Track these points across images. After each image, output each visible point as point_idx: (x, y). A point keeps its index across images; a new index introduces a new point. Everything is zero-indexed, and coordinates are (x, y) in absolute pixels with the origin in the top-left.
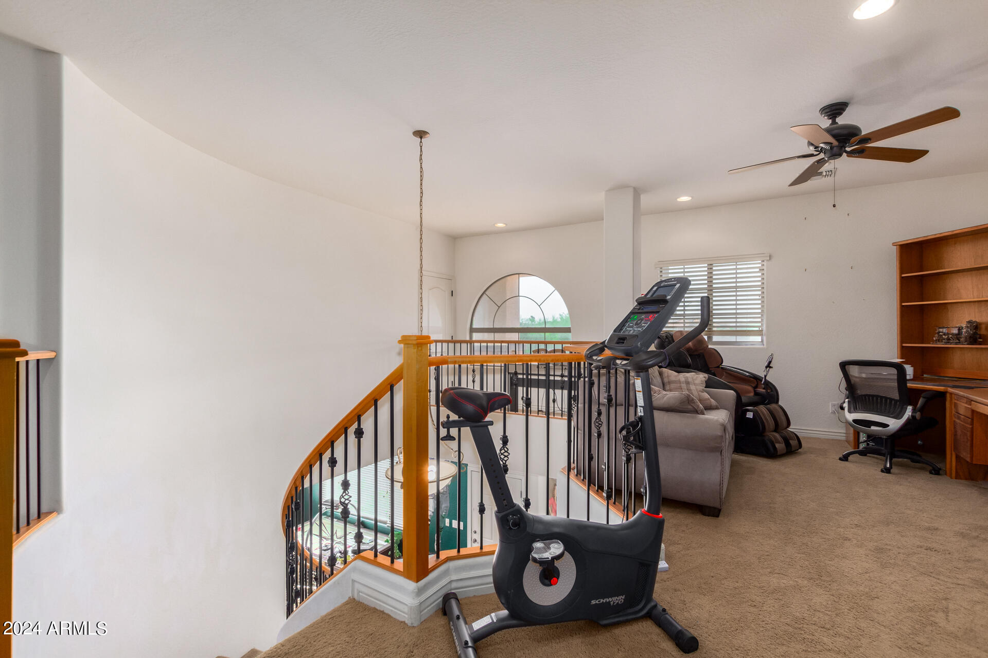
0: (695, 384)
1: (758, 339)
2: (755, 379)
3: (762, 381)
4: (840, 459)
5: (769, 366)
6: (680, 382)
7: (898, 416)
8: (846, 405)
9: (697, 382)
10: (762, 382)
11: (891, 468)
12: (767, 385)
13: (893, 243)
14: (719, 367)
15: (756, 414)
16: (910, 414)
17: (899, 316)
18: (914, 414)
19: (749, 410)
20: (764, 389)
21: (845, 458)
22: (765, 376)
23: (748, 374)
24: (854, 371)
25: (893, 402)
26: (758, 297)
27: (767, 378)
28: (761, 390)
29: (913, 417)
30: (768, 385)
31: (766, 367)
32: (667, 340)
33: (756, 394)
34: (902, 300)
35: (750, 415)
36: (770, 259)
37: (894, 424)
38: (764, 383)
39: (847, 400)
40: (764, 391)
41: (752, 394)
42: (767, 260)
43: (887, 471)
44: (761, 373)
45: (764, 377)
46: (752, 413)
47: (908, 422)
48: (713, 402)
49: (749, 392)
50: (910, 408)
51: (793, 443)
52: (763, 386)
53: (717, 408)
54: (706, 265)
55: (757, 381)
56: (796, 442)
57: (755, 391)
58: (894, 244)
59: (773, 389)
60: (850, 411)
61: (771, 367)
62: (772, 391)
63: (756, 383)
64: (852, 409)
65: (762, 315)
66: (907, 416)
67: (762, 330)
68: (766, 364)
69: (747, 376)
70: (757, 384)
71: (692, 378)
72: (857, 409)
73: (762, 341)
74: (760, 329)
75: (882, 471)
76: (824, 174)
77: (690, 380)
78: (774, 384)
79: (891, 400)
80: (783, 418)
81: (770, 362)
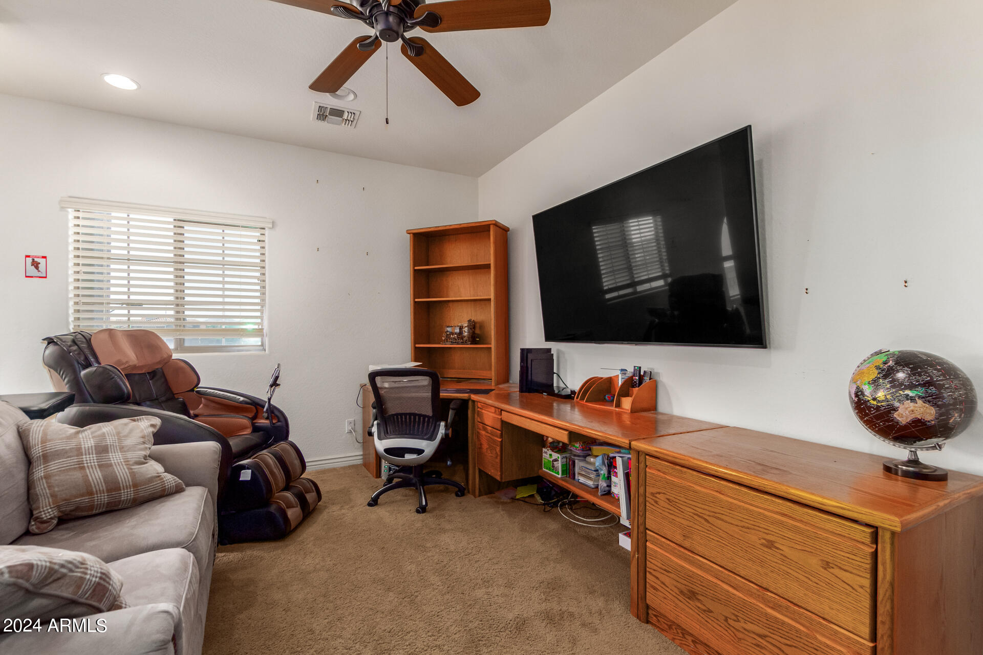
0: (122, 449)
1: (256, 341)
2: (254, 406)
3: (263, 407)
4: (370, 505)
5: (275, 384)
6: (79, 451)
7: (431, 438)
8: (374, 430)
9: (129, 442)
10: (265, 410)
11: (427, 506)
12: (272, 412)
13: (407, 230)
14: (192, 390)
15: (257, 470)
16: (444, 432)
17: (412, 314)
18: (447, 432)
19: (243, 467)
20: (267, 418)
21: (374, 502)
22: (269, 399)
23: (242, 399)
24: (384, 383)
25: (426, 419)
26: (256, 281)
27: (271, 402)
28: (263, 422)
29: (446, 435)
30: (275, 413)
31: (271, 386)
32: (75, 348)
33: (256, 429)
34: (415, 296)
35: (246, 475)
36: (273, 227)
37: (428, 447)
38: (267, 409)
39: (376, 422)
40: (267, 421)
41: (249, 431)
42: (270, 228)
43: (422, 510)
44: (262, 394)
45: (267, 400)
46: (250, 471)
47: (443, 441)
48: (170, 479)
49: (244, 428)
50: (443, 424)
51: (310, 497)
52: (265, 415)
53: (178, 490)
54: (172, 220)
55: (256, 408)
56: (314, 494)
57: (253, 424)
58: (408, 232)
59: (282, 419)
60: (380, 438)
61: (278, 385)
62: (279, 421)
63: (255, 411)
64: (382, 434)
65: (262, 307)
66: (441, 435)
67: (262, 329)
68: (271, 381)
69: (241, 402)
70: (257, 412)
71: (118, 433)
72: (388, 433)
73: (262, 345)
74: (260, 327)
75: (418, 512)
76: (345, 117)
77: (109, 441)
78: (281, 409)
79: (425, 416)
80: (297, 462)
81: (277, 378)
